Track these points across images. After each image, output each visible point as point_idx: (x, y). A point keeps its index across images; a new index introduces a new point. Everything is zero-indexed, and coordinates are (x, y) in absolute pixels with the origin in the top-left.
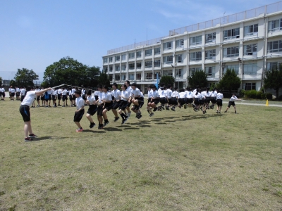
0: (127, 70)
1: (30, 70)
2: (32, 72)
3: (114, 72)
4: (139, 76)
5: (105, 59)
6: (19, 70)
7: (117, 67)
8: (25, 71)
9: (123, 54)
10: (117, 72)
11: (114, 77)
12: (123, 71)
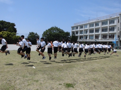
0: (88, 34)
1: (35, 33)
2: (36, 34)
3: (79, 35)
4: (97, 37)
5: (73, 28)
6: (30, 33)
7: (81, 32)
8: (33, 33)
9: (86, 25)
10: (81, 35)
11: (79, 37)
12: (85, 34)
